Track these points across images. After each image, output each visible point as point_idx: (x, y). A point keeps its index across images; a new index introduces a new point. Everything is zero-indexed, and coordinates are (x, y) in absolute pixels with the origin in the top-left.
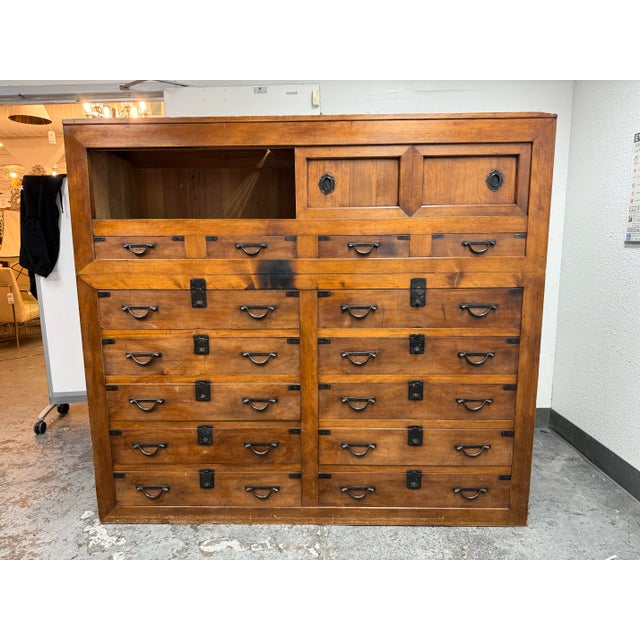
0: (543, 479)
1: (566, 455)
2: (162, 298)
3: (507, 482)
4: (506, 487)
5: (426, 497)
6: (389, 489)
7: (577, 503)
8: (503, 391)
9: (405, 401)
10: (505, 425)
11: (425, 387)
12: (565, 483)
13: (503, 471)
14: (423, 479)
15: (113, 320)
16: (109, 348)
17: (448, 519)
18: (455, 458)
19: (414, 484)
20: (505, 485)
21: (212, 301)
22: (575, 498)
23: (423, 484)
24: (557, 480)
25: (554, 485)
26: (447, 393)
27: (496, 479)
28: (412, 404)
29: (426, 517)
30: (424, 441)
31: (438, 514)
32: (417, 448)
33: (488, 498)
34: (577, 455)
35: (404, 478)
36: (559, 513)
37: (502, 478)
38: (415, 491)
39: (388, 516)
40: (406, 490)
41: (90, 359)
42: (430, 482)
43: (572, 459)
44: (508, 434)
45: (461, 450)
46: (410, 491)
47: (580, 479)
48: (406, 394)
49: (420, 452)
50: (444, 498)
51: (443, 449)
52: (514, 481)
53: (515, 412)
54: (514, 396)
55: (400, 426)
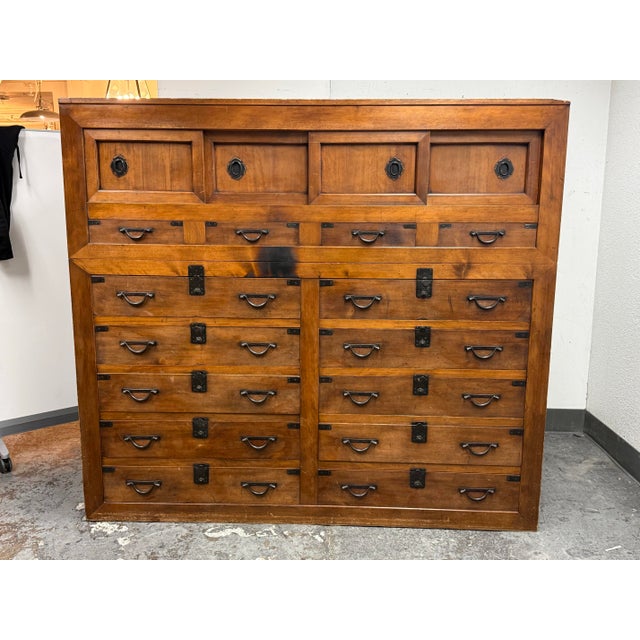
0: (565, 481)
1: (596, 459)
2: (158, 284)
3: (515, 483)
4: (515, 489)
5: (429, 497)
6: (392, 487)
7: (595, 503)
8: (512, 388)
9: (410, 396)
10: (513, 422)
11: (431, 382)
12: (588, 485)
13: (511, 471)
14: (427, 478)
15: (107, 306)
16: (103, 336)
17: (453, 521)
18: (460, 457)
19: (417, 483)
20: (514, 487)
21: (211, 288)
22: (594, 498)
23: (427, 483)
24: (580, 482)
25: (575, 486)
26: (453, 389)
27: (504, 481)
28: (417, 400)
29: (430, 518)
30: (428, 438)
31: (442, 515)
32: (422, 445)
33: (496, 499)
35: (407, 476)
36: (573, 511)
37: (511, 479)
38: (419, 491)
39: (390, 517)
40: (409, 488)
41: (82, 347)
42: (435, 481)
43: (601, 463)
44: (517, 433)
45: (468, 448)
46: (413, 490)
47: (603, 481)
48: (411, 388)
49: (425, 449)
50: (449, 499)
51: (448, 446)
52: (523, 483)
53: (525, 411)
54: (523, 394)
55: (404, 422)
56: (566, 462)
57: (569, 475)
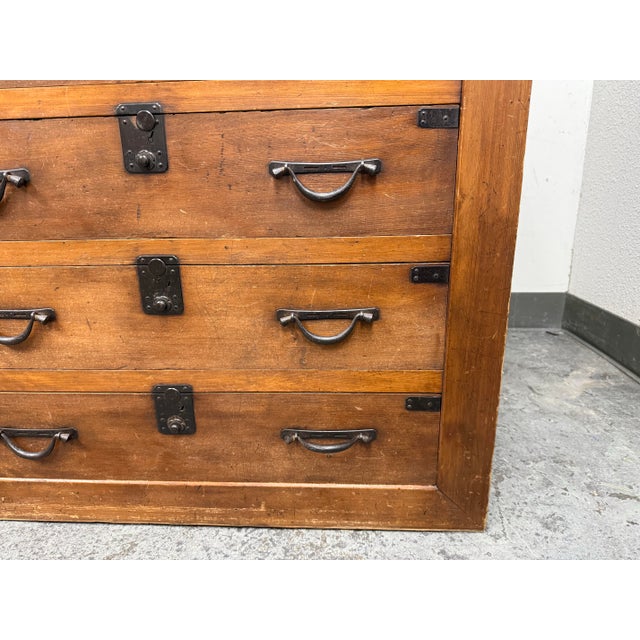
0: (543, 412)
1: (593, 370)
3: (429, 415)
4: (425, 430)
5: (210, 456)
6: (113, 434)
9: (116, 177)
10: (421, 249)
11: (171, 124)
12: (589, 421)
13: (417, 383)
14: (199, 408)
17: (275, 510)
18: (283, 345)
19: (174, 422)
20: (426, 425)
23: (201, 422)
24: (573, 415)
25: (566, 426)
26: (240, 146)
27: (397, 408)
28: (141, 186)
29: (218, 504)
30: (188, 301)
31: (248, 498)
32: (172, 321)
33: (380, 456)
34: (611, 368)
35: (145, 404)
37: (418, 404)
38: (182, 441)
39: (123, 503)
40: (159, 437)
42: (220, 416)
43: (604, 376)
44: (430, 276)
45: (297, 323)
46: (170, 440)
47: (620, 413)
48: (116, 153)
49: (178, 331)
50: (262, 458)
51: (245, 321)
52: (450, 414)
53: (455, 206)
54: (449, 153)
55: (117, 253)
56: (541, 376)
57: (549, 401)
